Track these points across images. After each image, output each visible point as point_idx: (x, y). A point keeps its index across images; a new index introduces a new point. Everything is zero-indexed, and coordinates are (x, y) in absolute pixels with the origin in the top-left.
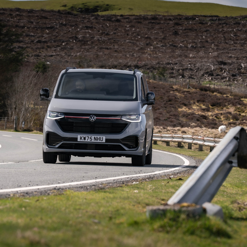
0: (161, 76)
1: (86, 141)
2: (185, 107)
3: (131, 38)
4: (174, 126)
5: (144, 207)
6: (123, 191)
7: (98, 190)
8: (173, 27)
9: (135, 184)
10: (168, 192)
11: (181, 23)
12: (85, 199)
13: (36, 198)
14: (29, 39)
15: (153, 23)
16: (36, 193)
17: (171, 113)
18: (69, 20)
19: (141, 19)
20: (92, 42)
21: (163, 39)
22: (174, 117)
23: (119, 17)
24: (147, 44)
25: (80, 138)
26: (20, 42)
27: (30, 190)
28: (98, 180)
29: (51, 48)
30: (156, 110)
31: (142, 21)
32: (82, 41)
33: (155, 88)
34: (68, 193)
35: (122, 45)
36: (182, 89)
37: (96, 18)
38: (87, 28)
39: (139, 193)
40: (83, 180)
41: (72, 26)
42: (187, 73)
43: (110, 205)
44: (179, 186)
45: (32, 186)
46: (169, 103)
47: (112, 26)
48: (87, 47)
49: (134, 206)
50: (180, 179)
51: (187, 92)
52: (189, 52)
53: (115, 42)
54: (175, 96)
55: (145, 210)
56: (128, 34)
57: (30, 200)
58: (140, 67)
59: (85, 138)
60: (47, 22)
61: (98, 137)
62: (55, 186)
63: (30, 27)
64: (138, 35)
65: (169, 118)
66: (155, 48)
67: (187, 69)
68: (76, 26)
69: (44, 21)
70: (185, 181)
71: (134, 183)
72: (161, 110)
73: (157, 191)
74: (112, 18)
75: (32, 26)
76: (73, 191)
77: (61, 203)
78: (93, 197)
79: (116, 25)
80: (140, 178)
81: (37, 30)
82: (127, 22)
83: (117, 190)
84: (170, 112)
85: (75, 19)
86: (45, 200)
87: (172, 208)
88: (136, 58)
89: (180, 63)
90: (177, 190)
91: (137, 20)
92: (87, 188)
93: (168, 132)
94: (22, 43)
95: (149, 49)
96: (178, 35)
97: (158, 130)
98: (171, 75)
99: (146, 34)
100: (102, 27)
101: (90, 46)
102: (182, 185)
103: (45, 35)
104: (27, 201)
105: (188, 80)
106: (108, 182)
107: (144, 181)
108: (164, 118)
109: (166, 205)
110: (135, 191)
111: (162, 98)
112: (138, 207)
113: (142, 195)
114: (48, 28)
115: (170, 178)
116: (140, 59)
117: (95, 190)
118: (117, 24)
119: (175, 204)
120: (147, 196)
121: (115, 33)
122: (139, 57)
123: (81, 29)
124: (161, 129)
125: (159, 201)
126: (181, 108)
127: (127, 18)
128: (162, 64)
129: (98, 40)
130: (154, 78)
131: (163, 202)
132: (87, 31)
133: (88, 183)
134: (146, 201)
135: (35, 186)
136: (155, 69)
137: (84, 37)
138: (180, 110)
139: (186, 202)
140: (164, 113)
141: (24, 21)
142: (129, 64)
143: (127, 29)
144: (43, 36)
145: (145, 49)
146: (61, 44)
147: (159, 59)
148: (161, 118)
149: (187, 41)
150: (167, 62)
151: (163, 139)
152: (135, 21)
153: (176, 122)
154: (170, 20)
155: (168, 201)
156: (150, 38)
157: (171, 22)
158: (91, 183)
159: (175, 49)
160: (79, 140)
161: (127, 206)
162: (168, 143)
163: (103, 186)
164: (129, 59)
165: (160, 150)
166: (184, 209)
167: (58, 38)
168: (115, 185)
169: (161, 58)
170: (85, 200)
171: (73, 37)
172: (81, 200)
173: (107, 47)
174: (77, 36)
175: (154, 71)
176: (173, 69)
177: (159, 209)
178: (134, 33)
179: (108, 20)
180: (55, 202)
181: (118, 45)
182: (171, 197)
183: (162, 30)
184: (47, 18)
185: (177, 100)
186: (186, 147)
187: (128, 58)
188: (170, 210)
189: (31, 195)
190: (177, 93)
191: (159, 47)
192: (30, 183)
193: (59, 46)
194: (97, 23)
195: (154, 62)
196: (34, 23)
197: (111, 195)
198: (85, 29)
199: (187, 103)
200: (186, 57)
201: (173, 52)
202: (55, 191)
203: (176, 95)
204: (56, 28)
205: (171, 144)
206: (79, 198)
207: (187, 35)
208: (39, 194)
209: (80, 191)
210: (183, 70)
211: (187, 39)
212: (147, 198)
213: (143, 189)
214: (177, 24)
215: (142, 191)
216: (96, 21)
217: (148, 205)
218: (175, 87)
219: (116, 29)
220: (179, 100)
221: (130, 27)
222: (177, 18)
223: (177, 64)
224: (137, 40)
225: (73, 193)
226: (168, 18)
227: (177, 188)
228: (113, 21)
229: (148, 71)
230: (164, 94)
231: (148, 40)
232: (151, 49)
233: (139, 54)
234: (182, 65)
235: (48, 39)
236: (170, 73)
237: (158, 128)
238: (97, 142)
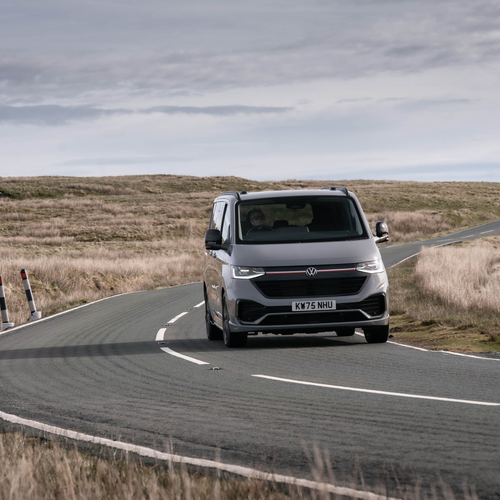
1: (306, 309)
25: (296, 305)
59: (303, 306)
61: (325, 302)
160: (294, 309)
238: (323, 309)
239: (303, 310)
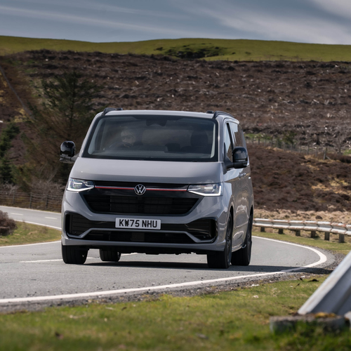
0: (289, 143)
1: (129, 227)
2: (320, 184)
3: (249, 92)
4: (307, 209)
5: (266, 318)
6: (238, 296)
7: (205, 294)
8: (305, 77)
9: (254, 287)
10: (298, 298)
11: (315, 72)
12: (188, 306)
13: (123, 305)
14: (113, 93)
15: (278, 72)
16: (123, 298)
17: (303, 192)
18: (166, 68)
19: (262, 66)
20: (197, 97)
21: (292, 93)
22: (306, 198)
23: (232, 64)
24: (270, 100)
25: (120, 221)
26: (100, 97)
27: (115, 294)
28: (204, 282)
29: (141, 105)
30: (282, 188)
31: (263, 69)
32: (183, 95)
33: (280, 158)
34: (165, 298)
35: (236, 101)
36: (317, 159)
37: (202, 66)
38: (190, 78)
39: (259, 299)
40: (185, 281)
41: (169, 76)
42: (324, 139)
43: (221, 315)
44: (313, 290)
45: (118, 289)
46: (300, 178)
47: (223, 75)
48: (190, 104)
49: (253, 316)
50: (314, 280)
51: (324, 163)
52: (325, 110)
53: (228, 97)
54: (307, 170)
55: (268, 321)
56: (244, 87)
57: (114, 307)
58: (261, 131)
59: (127, 223)
60: (136, 70)
62: (147, 288)
63: (115, 77)
64: (259, 88)
65: (299, 199)
66: (280, 105)
67: (323, 133)
68: (176, 75)
69: (132, 69)
70: (322, 283)
71: (253, 285)
72: (288, 188)
73: (283, 295)
74: (223, 65)
75: (117, 76)
76: (171, 296)
77: (156, 311)
78: (199, 304)
79: (228, 75)
80: (260, 278)
81: (123, 81)
82: (243, 70)
83: (231, 294)
84: (301, 191)
85: (174, 67)
86: (135, 307)
87: (305, 319)
88: (255, 118)
89: (314, 126)
90: (310, 295)
91: (257, 68)
92: (190, 292)
93: (298, 217)
94: (103, 99)
95: (272, 107)
96: (312, 87)
97: (284, 214)
98: (302, 141)
99: (268, 87)
100: (210, 77)
101: (194, 103)
102: (317, 288)
103: (133, 88)
104: (111, 308)
105: (324, 148)
106: (218, 284)
107: (267, 283)
108: (292, 199)
109: (297, 314)
110: (255, 296)
111: (289, 172)
112: (259, 318)
113: (264, 301)
114: (138, 79)
115: (301, 279)
116: (261, 120)
117: (201, 294)
118: (230, 73)
119: (308, 314)
120: (271, 303)
121: (227, 85)
122: (259, 117)
123: (183, 80)
124: (289, 213)
125: (287, 309)
126: (316, 186)
127: (243, 66)
128: (290, 127)
129: (205, 94)
130: (280, 145)
131: (292, 311)
132: (190, 82)
133: (191, 286)
134: (270, 310)
135: (121, 289)
136: (280, 133)
137: (185, 90)
138: (314, 187)
139: (323, 311)
140: (292, 193)
141: (106, 69)
142: (246, 126)
143: (243, 80)
144: (131, 90)
145: (267, 107)
146: (156, 100)
147: (286, 120)
148: (289, 199)
149: (323, 96)
150: (296, 124)
151: (291, 227)
152: (254, 69)
153: (308, 204)
154: (301, 67)
155: (298, 309)
156: (274, 92)
157: (302, 71)
158: (195, 285)
159: (308, 107)
161: (244, 316)
162: (297, 232)
163: (211, 289)
164: (245, 120)
165: (287, 241)
166: (320, 320)
167: (151, 92)
168: (227, 288)
169: (289, 119)
170: (187, 308)
171: (171, 90)
172: (182, 308)
173: (217, 103)
174: (176, 89)
175: (279, 136)
176: (304, 133)
177: (287, 321)
178: (252, 85)
179: (218, 68)
180: (147, 311)
181: (232, 101)
182: (302, 304)
183: (290, 81)
184: (137, 66)
185: (310, 174)
186: (323, 237)
187: (245, 118)
188: (301, 322)
189: (115, 301)
190: (310, 166)
191: (286, 105)
192: (114, 285)
193: (152, 103)
194: (203, 72)
195: (279, 125)
196: (120, 72)
197: (223, 302)
198: (187, 80)
199: (323, 179)
200: (322, 117)
201: (305, 110)
202: (148, 296)
203: (308, 168)
204: (149, 79)
205: (302, 233)
206: (180, 305)
207: (324, 88)
208: (127, 300)
209: (180, 296)
210: (318, 135)
211: (323, 93)
212: (270, 306)
213: (265, 293)
214: (310, 73)
215: (264, 296)
216: (202, 69)
217: (271, 315)
218: (307, 157)
219: (228, 80)
220: (313, 175)
221: (247, 77)
222: (310, 66)
223: (309, 126)
224: (257, 95)
225: (171, 298)
226: (298, 65)
227: (310, 292)
228: (224, 70)
229: (272, 136)
230: (293, 166)
231: (272, 94)
232: (275, 106)
233: (260, 113)
234: (317, 128)
235: (137, 93)
236: (301, 139)
237: (285, 212)
238: (147, 228)
239: (127, 227)
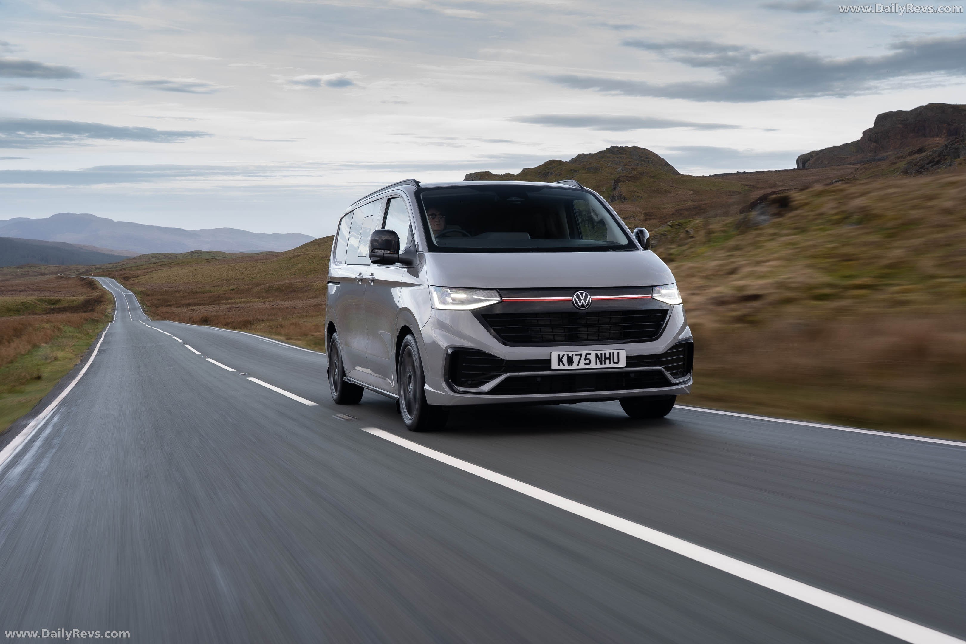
1: (575, 366)
25: (558, 358)
61: (607, 353)
160: (554, 365)
238: (603, 366)
239: (570, 367)
